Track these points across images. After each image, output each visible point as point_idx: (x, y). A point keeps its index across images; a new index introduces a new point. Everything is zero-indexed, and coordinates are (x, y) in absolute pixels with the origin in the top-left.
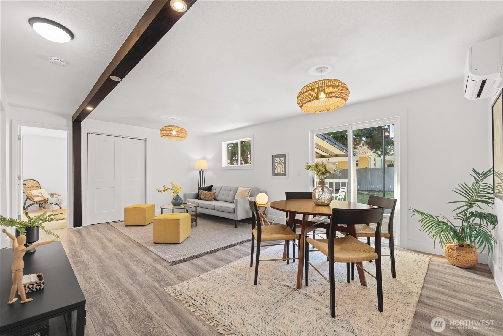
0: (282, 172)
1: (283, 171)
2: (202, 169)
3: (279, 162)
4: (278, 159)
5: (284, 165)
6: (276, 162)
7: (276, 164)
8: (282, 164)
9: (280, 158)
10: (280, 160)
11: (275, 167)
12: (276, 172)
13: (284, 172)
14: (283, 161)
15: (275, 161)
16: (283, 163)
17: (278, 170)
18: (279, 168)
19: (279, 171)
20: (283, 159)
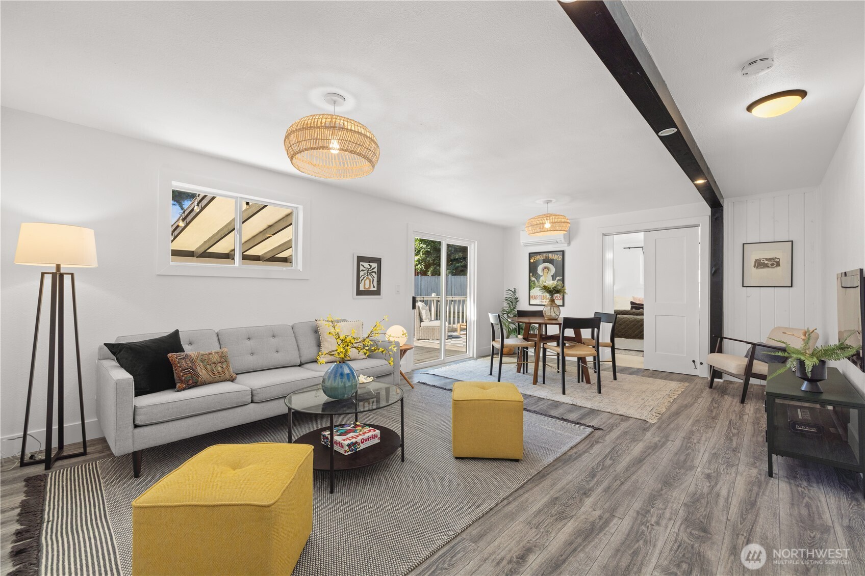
0: (372, 289)
1: (374, 287)
2: (58, 267)
3: (368, 271)
4: (366, 265)
5: (375, 276)
6: (363, 270)
7: (362, 273)
8: (373, 274)
9: (370, 264)
10: (371, 266)
11: (361, 279)
12: (362, 288)
13: (375, 289)
14: (375, 270)
15: (362, 268)
16: (375, 272)
17: (365, 285)
18: (367, 282)
19: (367, 286)
20: (374, 265)
